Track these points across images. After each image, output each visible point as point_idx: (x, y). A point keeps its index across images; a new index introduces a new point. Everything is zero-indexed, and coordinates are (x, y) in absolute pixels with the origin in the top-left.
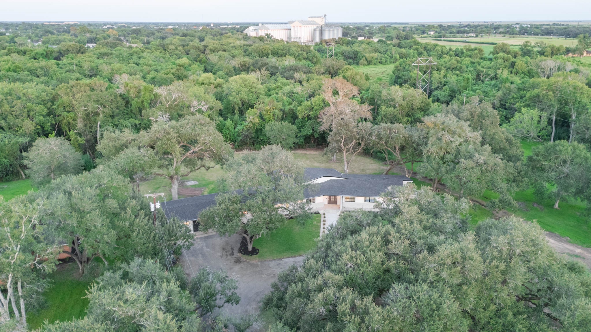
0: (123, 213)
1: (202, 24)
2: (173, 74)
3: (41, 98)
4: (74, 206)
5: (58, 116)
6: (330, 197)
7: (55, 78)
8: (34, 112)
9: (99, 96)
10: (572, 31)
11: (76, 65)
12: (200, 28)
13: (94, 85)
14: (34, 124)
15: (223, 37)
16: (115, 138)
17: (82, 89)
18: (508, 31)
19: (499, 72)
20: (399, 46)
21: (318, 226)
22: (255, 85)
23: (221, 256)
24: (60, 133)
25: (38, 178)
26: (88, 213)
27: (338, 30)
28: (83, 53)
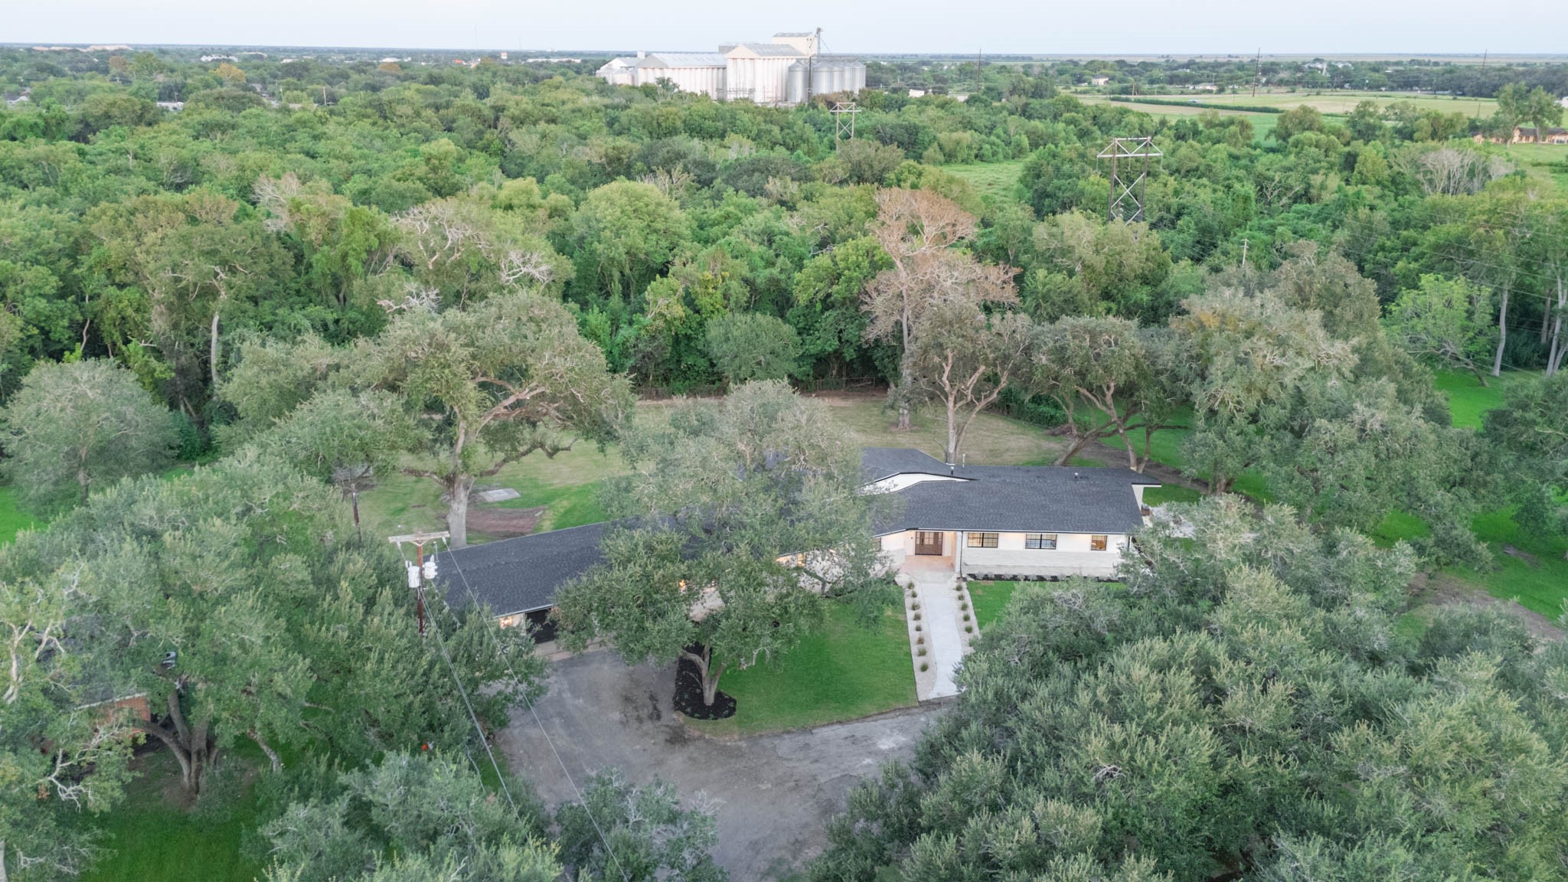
0: (328, 598)
1: (475, 54)
2: (420, 179)
3: (40, 245)
4: (172, 580)
5: (91, 298)
6: (922, 534)
7: (74, 190)
8: (19, 287)
9: (217, 238)
10: (1468, 78)
11: (135, 157)
12: (473, 65)
13: (197, 207)
14: (20, 322)
15: (540, 87)
16: (275, 362)
17: (163, 219)
18: (1300, 78)
19: (1317, 180)
20: (1026, 112)
21: (898, 621)
22: (663, 210)
23: (622, 722)
24: (97, 349)
25: (37, 485)
26: (217, 603)
27: (853, 70)
28: (150, 124)
